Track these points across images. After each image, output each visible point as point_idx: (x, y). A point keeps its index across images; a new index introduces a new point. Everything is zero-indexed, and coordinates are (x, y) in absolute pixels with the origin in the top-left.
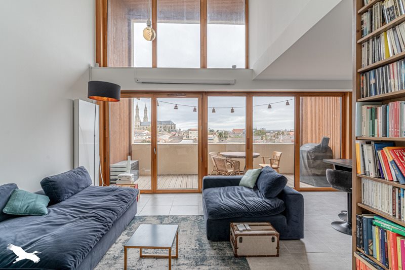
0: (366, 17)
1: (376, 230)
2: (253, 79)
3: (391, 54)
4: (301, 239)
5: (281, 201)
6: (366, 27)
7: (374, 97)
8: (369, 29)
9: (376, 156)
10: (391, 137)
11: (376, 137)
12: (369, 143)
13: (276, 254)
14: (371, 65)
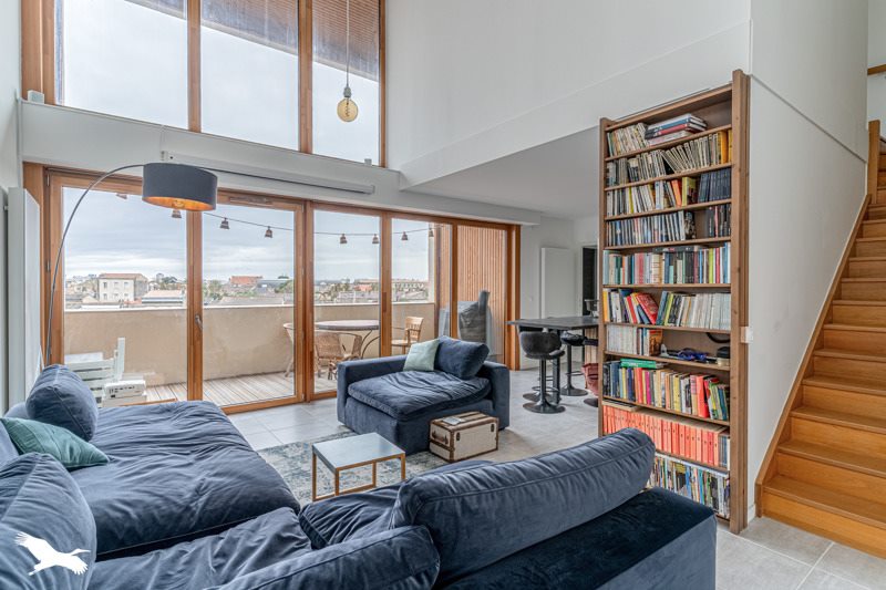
0: (611, 166)
1: (623, 374)
2: (402, 188)
3: (635, 211)
4: (507, 428)
5: (485, 380)
6: (612, 175)
7: (619, 247)
8: (614, 180)
9: (622, 303)
10: (636, 283)
11: (622, 285)
12: (615, 290)
13: (494, 447)
14: (616, 216)
